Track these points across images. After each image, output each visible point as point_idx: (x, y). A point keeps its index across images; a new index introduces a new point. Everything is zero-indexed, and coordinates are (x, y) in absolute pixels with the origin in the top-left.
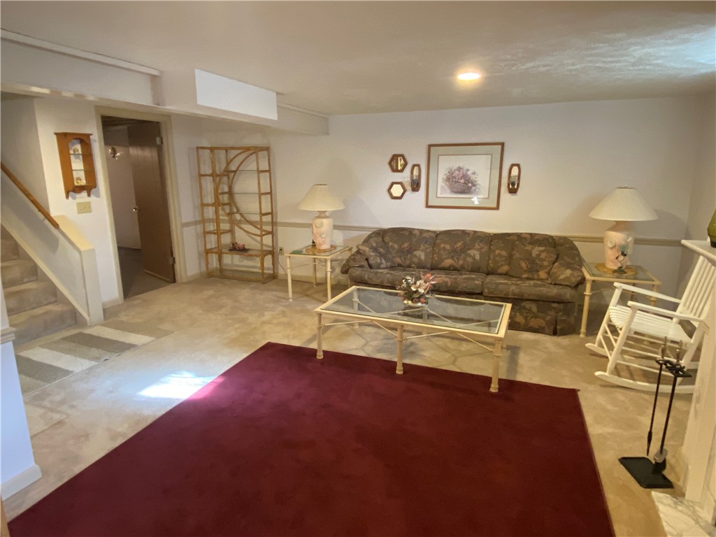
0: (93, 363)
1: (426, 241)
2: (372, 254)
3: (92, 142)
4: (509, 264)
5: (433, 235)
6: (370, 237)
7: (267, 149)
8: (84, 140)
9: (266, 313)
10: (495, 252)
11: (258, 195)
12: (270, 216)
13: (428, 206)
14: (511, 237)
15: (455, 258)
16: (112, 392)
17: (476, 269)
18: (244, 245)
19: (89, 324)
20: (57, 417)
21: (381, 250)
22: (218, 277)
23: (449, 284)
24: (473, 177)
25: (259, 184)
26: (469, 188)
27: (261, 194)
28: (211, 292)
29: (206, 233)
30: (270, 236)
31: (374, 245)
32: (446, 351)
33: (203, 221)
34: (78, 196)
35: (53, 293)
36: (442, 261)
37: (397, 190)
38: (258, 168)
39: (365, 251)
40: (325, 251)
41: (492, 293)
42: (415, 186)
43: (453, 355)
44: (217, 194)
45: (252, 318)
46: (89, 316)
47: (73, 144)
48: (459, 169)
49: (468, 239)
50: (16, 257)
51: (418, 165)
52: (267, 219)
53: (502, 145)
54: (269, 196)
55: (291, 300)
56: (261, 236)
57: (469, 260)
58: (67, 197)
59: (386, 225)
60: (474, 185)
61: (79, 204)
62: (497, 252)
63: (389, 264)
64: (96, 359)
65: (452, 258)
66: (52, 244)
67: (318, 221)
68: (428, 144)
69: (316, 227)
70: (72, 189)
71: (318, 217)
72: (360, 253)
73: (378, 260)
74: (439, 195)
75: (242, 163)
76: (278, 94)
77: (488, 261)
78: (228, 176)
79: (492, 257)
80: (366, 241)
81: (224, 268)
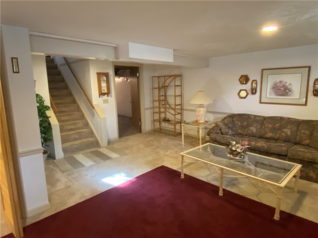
0: (94, 163)
1: (257, 121)
2: (224, 127)
3: (109, 76)
4: (310, 139)
5: (262, 119)
6: (225, 118)
7: (180, 76)
8: (107, 75)
9: (170, 151)
10: (301, 131)
11: (174, 97)
12: (180, 106)
13: (261, 102)
14: (313, 123)
15: (274, 133)
16: (93, 177)
17: (287, 140)
18: (169, 119)
19: (102, 147)
20: (70, 184)
21: (230, 125)
22: (158, 132)
23: (266, 147)
24: (290, 87)
25: (175, 92)
26: (287, 93)
27: (176, 96)
28: (152, 138)
29: (154, 113)
30: (180, 115)
31: (226, 122)
32: (256, 187)
33: (154, 108)
34: (103, 96)
35: (92, 134)
36: (266, 134)
37: (243, 94)
38: (175, 84)
39: (220, 125)
40: (201, 124)
41: (293, 156)
42: (254, 91)
43: (259, 190)
44: (159, 96)
45: (162, 152)
46: (102, 144)
47: (103, 77)
48: (281, 82)
49: (283, 122)
50: (83, 119)
51: (256, 81)
52: (179, 107)
53: (309, 67)
54: (180, 97)
55: (183, 146)
56: (175, 115)
57: (283, 134)
58: (99, 97)
59: (236, 112)
60: (290, 91)
61: (104, 100)
62: (303, 131)
63: (234, 133)
64: (96, 162)
65: (273, 132)
66: (93, 115)
67: (199, 109)
68: (262, 68)
69: (197, 112)
70: (101, 94)
71: (199, 107)
72: (217, 126)
73: (227, 130)
74: (268, 96)
75: (170, 83)
76: (174, 50)
77: (296, 136)
78: (164, 88)
79: (299, 134)
80: (223, 120)
81: (162, 128)
